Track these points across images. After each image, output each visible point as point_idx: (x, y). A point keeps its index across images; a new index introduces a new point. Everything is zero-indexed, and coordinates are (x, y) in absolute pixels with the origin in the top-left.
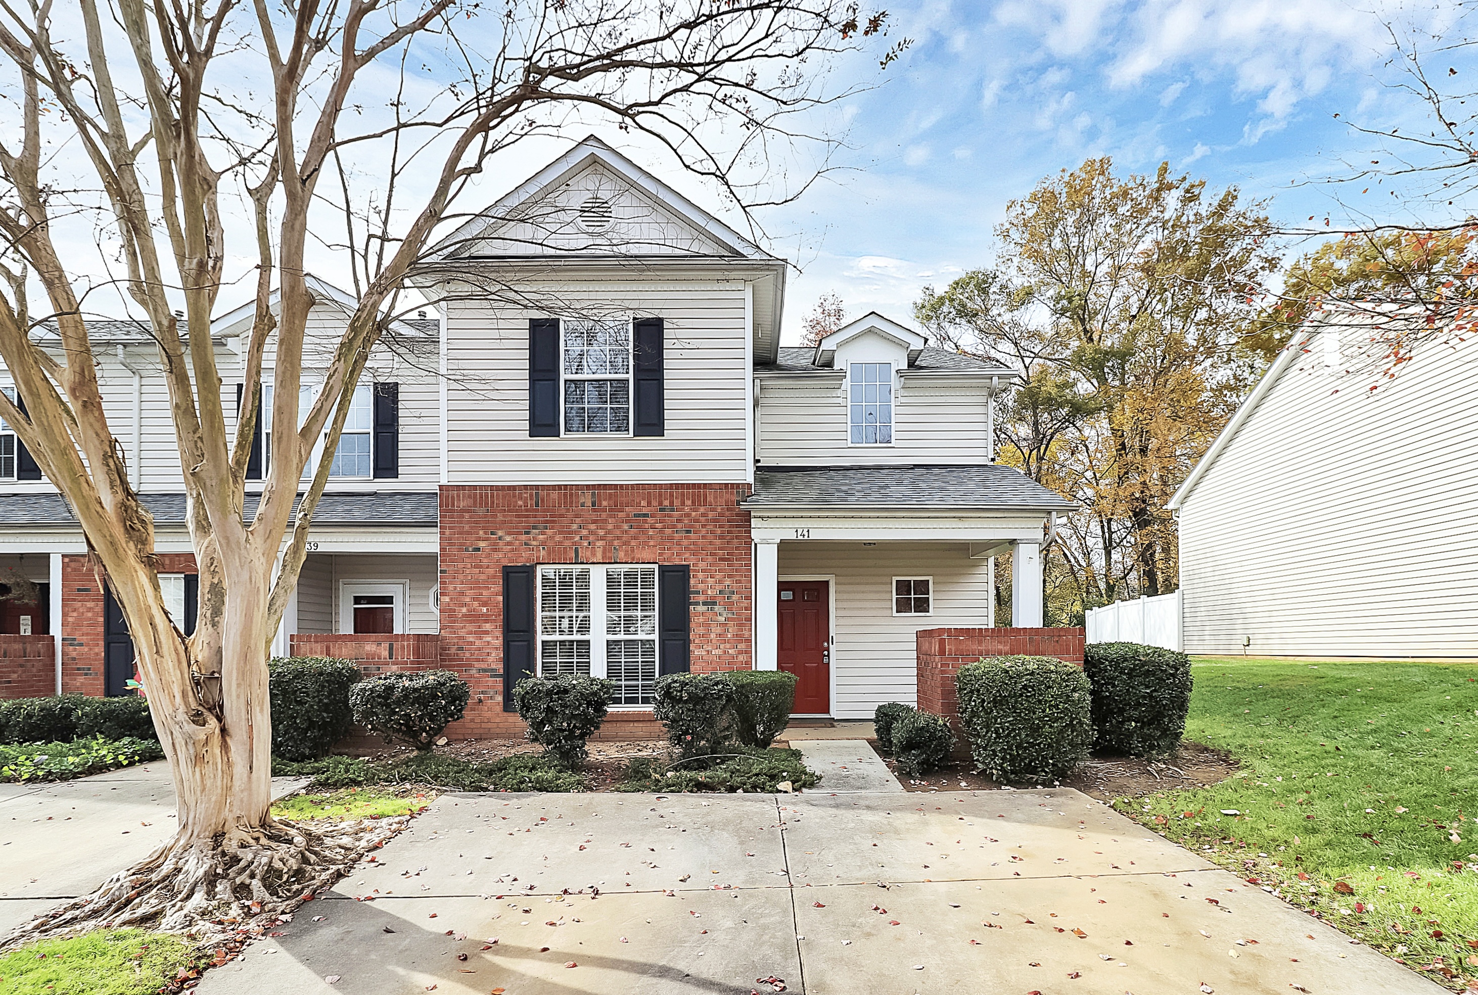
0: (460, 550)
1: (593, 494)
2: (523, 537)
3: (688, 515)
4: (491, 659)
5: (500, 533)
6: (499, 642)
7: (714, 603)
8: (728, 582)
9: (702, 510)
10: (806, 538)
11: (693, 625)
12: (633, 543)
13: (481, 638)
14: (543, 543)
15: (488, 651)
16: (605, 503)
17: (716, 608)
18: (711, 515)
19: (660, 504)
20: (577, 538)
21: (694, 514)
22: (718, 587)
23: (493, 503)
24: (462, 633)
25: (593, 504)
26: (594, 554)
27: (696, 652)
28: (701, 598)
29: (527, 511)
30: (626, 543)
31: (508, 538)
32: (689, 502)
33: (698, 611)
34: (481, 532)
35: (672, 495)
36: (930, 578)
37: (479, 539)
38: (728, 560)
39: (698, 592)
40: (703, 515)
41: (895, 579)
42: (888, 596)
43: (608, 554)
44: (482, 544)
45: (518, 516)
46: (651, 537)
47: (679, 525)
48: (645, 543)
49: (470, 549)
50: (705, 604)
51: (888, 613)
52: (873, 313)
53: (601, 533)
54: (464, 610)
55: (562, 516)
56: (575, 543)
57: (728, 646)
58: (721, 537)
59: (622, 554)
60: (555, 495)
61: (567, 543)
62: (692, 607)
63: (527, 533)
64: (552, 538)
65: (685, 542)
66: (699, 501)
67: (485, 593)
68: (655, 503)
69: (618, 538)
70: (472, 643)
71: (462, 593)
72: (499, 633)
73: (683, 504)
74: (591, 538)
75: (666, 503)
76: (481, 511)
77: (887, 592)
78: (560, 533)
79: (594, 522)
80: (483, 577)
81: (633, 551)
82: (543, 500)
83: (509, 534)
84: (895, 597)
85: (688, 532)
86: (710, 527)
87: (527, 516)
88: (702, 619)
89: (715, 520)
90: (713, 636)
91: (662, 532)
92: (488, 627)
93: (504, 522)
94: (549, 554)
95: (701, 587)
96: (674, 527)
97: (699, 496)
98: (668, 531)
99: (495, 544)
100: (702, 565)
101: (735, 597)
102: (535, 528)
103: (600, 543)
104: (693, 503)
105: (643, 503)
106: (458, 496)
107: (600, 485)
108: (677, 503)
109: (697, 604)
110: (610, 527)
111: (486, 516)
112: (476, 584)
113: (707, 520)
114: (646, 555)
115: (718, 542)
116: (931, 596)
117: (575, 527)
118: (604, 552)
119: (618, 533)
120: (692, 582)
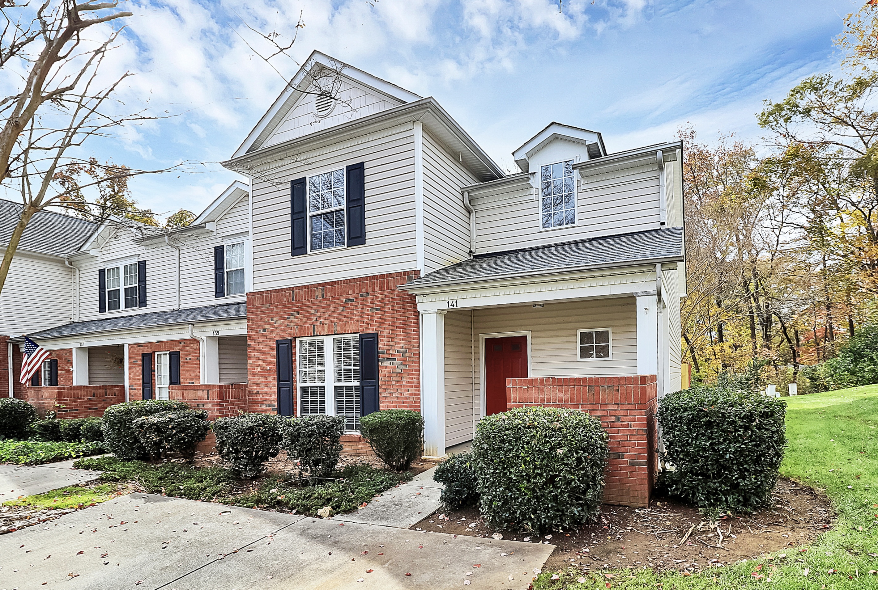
0: (257, 332)
1: (322, 289)
2: (287, 321)
3: (377, 297)
4: (272, 398)
5: (275, 319)
6: (275, 388)
7: (394, 360)
8: (403, 343)
9: (386, 293)
10: (455, 307)
11: (380, 375)
12: (345, 320)
13: (267, 386)
14: (296, 324)
15: (271, 394)
16: (329, 295)
17: (396, 363)
18: (391, 296)
19: (360, 291)
20: (314, 319)
21: (380, 296)
22: (397, 348)
23: (271, 301)
24: (258, 382)
25: (323, 296)
26: (323, 329)
27: (383, 394)
28: (386, 356)
29: (288, 304)
30: (341, 320)
31: (279, 322)
32: (377, 289)
33: (383, 365)
34: (266, 320)
35: (367, 284)
36: (609, 330)
37: (266, 324)
38: (403, 327)
39: (384, 352)
40: (387, 296)
41: (579, 332)
42: (573, 345)
43: (331, 329)
44: (267, 327)
45: (284, 308)
46: (355, 315)
47: (372, 305)
48: (352, 319)
49: (261, 331)
50: (388, 360)
51: (573, 359)
52: (553, 123)
53: (327, 314)
54: (259, 368)
55: (306, 305)
56: (313, 323)
57: (403, 390)
58: (398, 312)
59: (339, 328)
60: (302, 292)
61: (309, 323)
62: (380, 363)
63: (289, 318)
64: (301, 320)
65: (376, 317)
66: (384, 287)
67: (269, 357)
68: (357, 291)
69: (337, 317)
70: (263, 389)
71: (258, 359)
72: (275, 382)
73: (374, 290)
74: (322, 318)
75: (364, 290)
76: (266, 306)
77: (572, 342)
78: (306, 316)
79: (323, 308)
80: (268, 347)
81: (345, 325)
82: (296, 296)
83: (280, 319)
84: (579, 346)
85: (377, 309)
86: (390, 305)
87: (289, 308)
88: (386, 371)
89: (394, 300)
90: (393, 383)
91: (362, 311)
92: (270, 378)
93: (277, 312)
94: (300, 331)
95: (386, 348)
96: (369, 306)
97: (384, 283)
98: (365, 310)
99: (273, 327)
100: (386, 332)
101: (407, 355)
102: (292, 315)
103: (327, 322)
104: (380, 288)
105: (350, 292)
106: (255, 298)
107: (325, 283)
108: (370, 289)
109: (383, 360)
110: (332, 310)
111: (268, 310)
112: (263, 352)
113: (389, 300)
114: (353, 328)
115: (396, 315)
116: (610, 344)
117: (313, 312)
118: (329, 327)
119: (336, 313)
120: (380, 344)
